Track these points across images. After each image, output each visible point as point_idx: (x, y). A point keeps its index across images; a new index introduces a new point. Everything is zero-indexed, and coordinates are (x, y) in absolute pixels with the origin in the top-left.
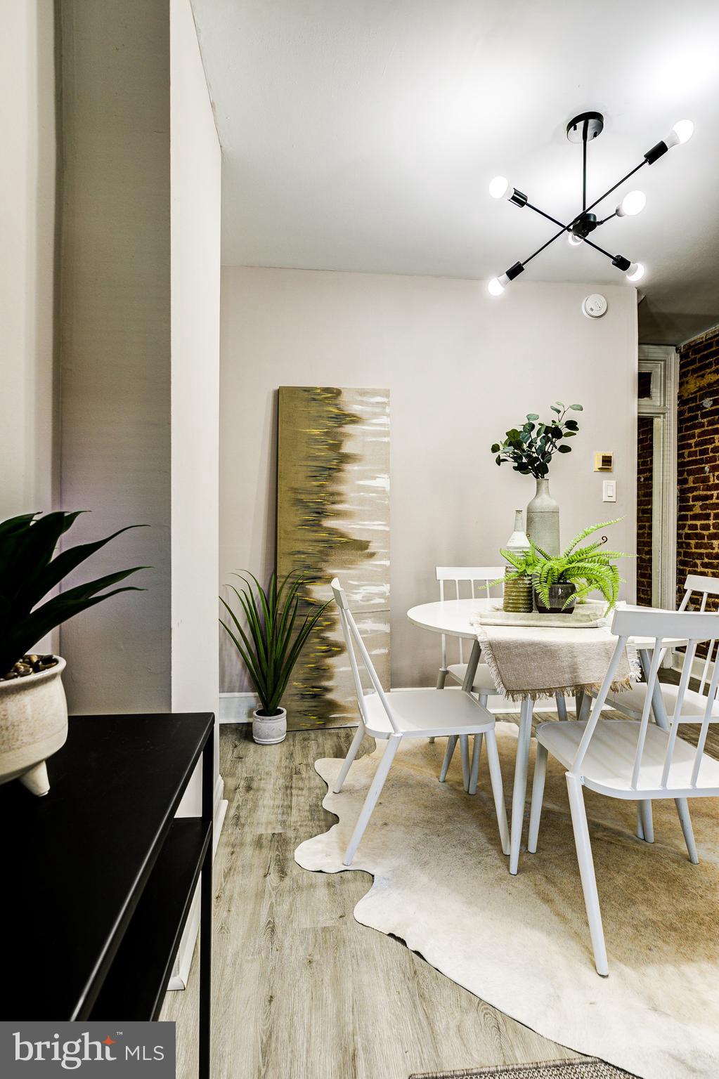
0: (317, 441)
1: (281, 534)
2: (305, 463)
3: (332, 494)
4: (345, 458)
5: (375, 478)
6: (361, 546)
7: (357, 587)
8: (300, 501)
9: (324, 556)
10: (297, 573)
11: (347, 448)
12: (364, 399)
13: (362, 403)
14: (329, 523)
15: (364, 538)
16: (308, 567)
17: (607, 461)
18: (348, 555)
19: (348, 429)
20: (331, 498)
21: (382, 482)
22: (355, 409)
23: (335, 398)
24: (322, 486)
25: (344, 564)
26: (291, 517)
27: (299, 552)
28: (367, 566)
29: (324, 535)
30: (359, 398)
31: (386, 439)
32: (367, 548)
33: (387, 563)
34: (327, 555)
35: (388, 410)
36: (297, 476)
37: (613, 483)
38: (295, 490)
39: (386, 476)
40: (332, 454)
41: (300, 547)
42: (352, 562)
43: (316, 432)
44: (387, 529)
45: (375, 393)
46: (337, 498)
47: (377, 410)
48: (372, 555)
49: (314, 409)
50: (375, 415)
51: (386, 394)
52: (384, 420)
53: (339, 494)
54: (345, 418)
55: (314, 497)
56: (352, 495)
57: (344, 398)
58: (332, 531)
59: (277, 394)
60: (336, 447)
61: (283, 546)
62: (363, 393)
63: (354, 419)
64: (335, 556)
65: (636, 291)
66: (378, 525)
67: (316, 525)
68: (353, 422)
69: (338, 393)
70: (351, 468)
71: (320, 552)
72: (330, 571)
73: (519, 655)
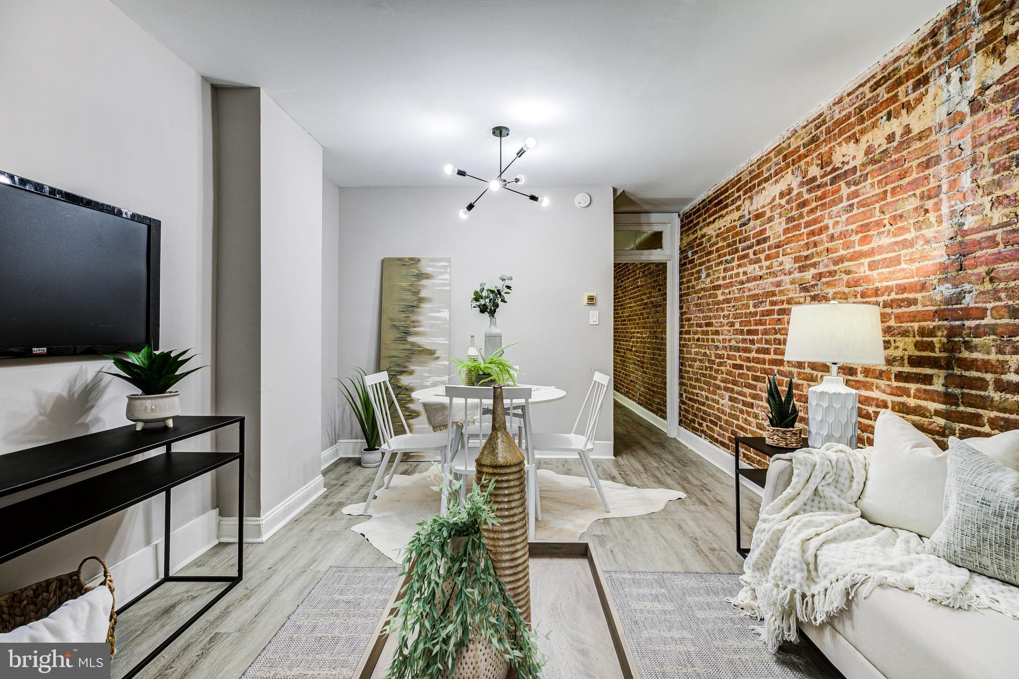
0: (405, 290)
1: (383, 346)
2: (398, 303)
3: (414, 322)
4: (421, 300)
5: (440, 312)
6: (431, 353)
7: (428, 377)
8: (394, 326)
9: (408, 358)
10: (393, 368)
11: (423, 294)
12: (434, 264)
13: (433, 267)
14: (411, 339)
15: (432, 348)
16: (399, 365)
17: (591, 299)
18: (422, 358)
19: (424, 282)
20: (414, 324)
21: (445, 314)
22: (429, 270)
23: (416, 264)
24: (408, 317)
25: (420, 364)
26: (390, 335)
27: (393, 356)
28: (434, 365)
29: (408, 346)
30: (431, 263)
31: (448, 288)
32: (434, 354)
33: (447, 363)
34: (410, 358)
35: (448, 270)
36: (394, 312)
37: (597, 313)
38: (392, 320)
39: (447, 310)
40: (414, 298)
41: (394, 353)
42: (425, 362)
43: (404, 284)
44: (447, 342)
45: (441, 260)
46: (416, 324)
47: (442, 270)
48: (438, 358)
49: (404, 271)
50: (441, 273)
51: (449, 260)
52: (447, 276)
53: (418, 322)
54: (421, 276)
55: (404, 323)
56: (426, 322)
57: (422, 263)
58: (413, 344)
59: (383, 261)
60: (416, 293)
61: (384, 353)
62: (434, 260)
63: (427, 276)
64: (415, 359)
65: (612, 189)
66: (441, 340)
67: (403, 340)
68: (427, 278)
69: (419, 260)
70: (425, 306)
71: (407, 356)
72: (412, 367)
73: (435, 409)
